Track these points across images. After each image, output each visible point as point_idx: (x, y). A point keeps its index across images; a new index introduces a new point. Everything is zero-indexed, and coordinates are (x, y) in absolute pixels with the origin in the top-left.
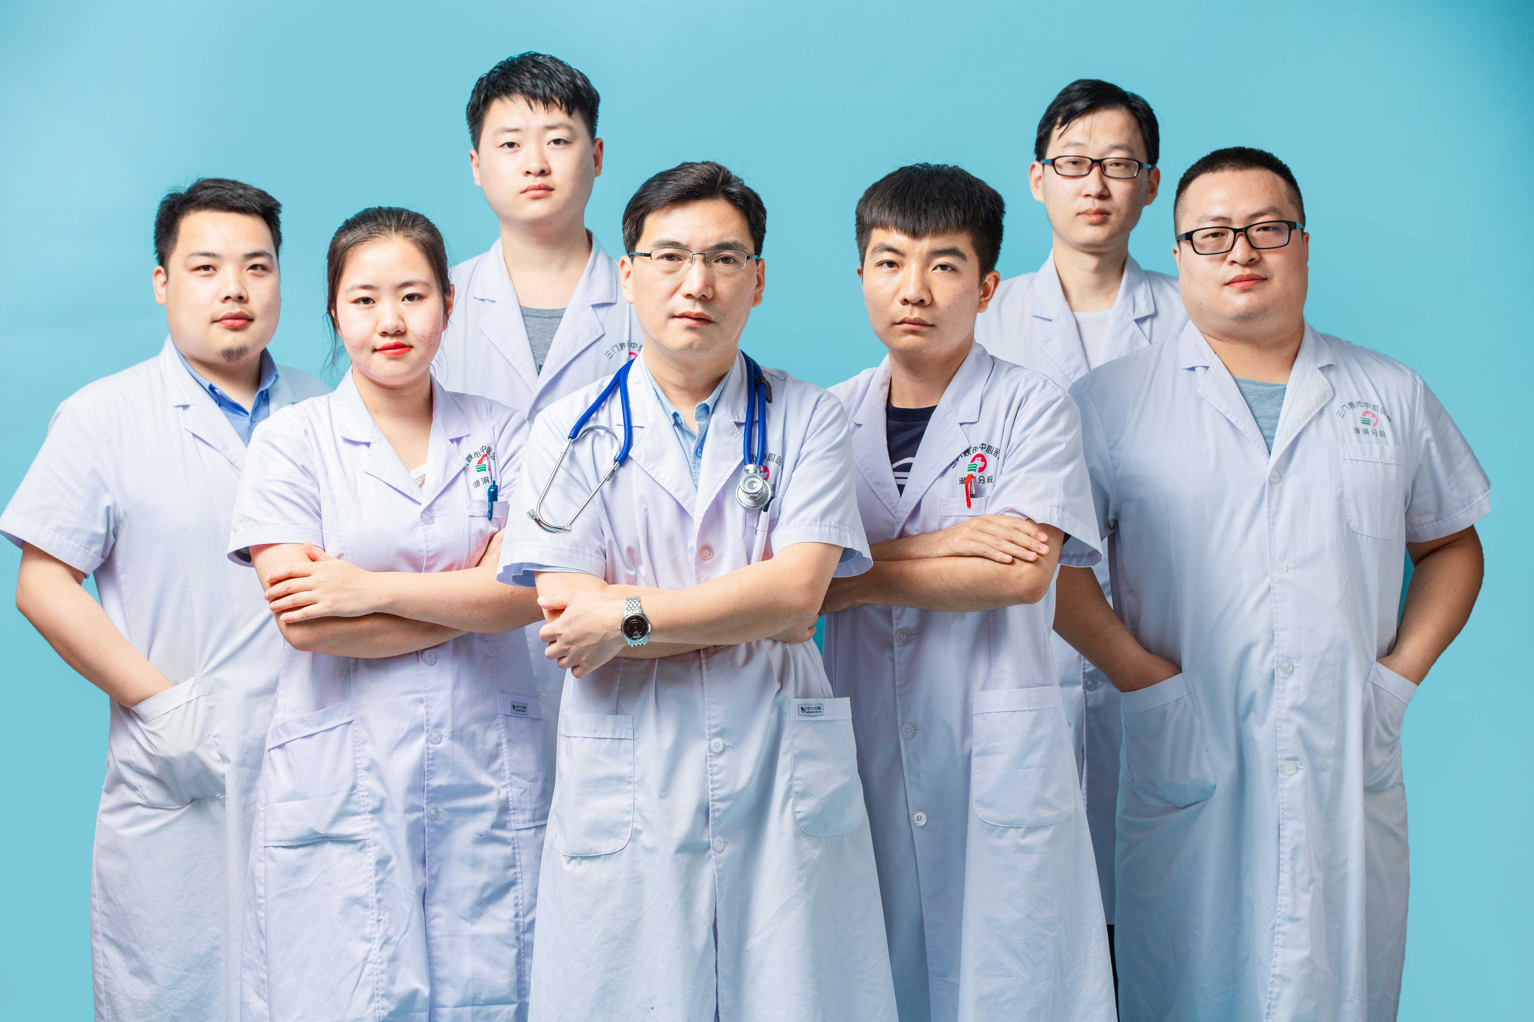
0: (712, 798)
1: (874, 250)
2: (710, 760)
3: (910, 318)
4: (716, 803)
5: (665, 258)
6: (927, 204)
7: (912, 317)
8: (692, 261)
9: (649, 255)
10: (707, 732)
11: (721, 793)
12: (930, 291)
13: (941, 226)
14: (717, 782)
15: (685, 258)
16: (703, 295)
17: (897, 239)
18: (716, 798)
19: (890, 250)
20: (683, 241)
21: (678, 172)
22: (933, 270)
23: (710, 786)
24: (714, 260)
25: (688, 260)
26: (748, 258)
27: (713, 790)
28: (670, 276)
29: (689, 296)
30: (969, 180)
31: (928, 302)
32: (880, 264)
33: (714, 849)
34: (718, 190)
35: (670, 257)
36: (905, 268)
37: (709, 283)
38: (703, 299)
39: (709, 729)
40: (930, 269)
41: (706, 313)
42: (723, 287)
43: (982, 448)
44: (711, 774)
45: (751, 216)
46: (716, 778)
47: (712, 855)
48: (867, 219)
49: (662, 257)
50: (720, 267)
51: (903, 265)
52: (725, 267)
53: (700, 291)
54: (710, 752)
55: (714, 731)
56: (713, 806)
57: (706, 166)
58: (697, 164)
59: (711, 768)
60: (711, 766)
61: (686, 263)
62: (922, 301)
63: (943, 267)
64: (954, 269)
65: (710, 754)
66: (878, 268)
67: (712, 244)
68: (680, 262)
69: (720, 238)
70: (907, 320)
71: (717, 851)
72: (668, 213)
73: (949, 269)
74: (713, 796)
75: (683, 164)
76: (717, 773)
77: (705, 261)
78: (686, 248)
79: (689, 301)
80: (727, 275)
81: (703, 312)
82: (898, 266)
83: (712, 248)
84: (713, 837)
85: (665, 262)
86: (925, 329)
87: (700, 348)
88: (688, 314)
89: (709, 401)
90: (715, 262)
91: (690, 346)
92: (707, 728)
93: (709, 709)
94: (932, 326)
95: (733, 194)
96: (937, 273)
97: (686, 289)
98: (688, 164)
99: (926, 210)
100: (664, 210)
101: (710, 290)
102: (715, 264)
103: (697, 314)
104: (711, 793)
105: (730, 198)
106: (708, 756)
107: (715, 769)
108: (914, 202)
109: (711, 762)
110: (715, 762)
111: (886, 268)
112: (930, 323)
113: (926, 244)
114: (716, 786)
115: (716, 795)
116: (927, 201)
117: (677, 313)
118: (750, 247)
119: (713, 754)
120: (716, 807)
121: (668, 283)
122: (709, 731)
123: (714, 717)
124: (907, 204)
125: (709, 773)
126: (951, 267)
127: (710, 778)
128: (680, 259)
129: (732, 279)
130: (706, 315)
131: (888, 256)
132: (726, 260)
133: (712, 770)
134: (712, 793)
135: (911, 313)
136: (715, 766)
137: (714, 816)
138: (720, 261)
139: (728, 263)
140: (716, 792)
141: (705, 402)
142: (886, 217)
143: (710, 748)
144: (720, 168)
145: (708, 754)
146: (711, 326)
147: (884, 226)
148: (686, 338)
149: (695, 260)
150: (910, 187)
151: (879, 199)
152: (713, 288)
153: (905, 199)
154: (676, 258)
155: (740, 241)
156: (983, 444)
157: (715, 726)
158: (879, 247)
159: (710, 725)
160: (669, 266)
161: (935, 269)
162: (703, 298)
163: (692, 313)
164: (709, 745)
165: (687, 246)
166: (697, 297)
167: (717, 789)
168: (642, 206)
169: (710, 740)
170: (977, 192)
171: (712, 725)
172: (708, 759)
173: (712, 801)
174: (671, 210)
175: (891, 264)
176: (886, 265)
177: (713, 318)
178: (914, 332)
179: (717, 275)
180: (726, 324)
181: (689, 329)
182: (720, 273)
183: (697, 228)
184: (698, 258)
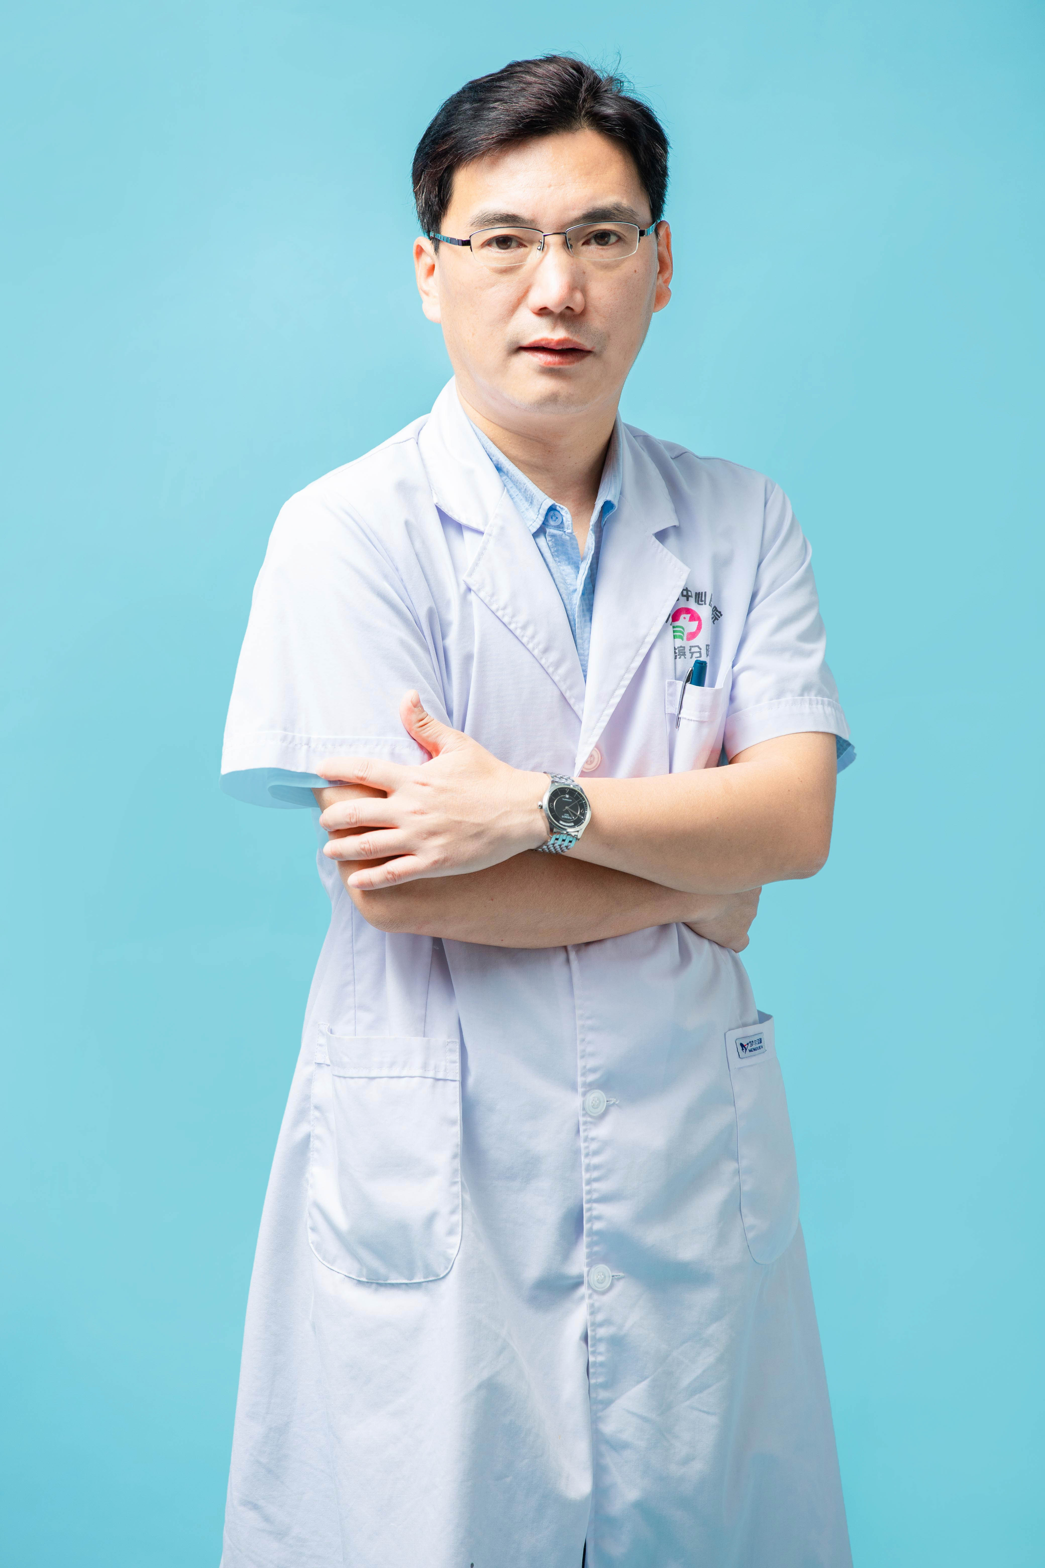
0: (589, 1197)
2: (585, 1130)
4: (595, 1205)
5: (495, 244)
8: (543, 247)
9: (467, 243)
10: (580, 1080)
11: (603, 1187)
14: (596, 1167)
15: (532, 242)
16: (568, 308)
18: (595, 1196)
20: (524, 212)
21: (504, 83)
23: (585, 1176)
24: (582, 242)
25: (537, 246)
26: (642, 233)
27: (589, 1183)
28: (506, 278)
29: (543, 312)
33: (590, 1287)
34: (581, 111)
35: (503, 242)
37: (577, 284)
38: (567, 315)
39: (583, 1075)
41: (575, 338)
42: (601, 288)
44: (587, 1155)
45: (642, 155)
46: (596, 1160)
47: (587, 1296)
49: (488, 243)
50: (593, 253)
52: (603, 253)
53: (562, 301)
54: (584, 1115)
55: (591, 1078)
56: (589, 1209)
57: (552, 68)
58: (535, 63)
59: (586, 1144)
60: (586, 1139)
61: (533, 254)
65: (584, 1119)
67: (577, 213)
68: (522, 250)
69: (590, 201)
71: (595, 1291)
72: (494, 163)
74: (589, 1192)
75: (511, 66)
76: (596, 1153)
77: (567, 245)
78: (530, 225)
79: (545, 321)
80: (607, 267)
81: (571, 337)
83: (577, 221)
84: (590, 1265)
85: (494, 252)
87: (570, 401)
88: (543, 343)
90: (583, 244)
91: (552, 399)
92: (579, 1073)
93: (583, 1040)
95: (606, 118)
97: (537, 298)
98: (519, 64)
100: (486, 159)
101: (578, 296)
102: (584, 249)
103: (559, 342)
104: (585, 1188)
105: (600, 123)
106: (581, 1123)
107: (594, 1146)
109: (586, 1134)
110: (593, 1133)
114: (595, 1174)
115: (595, 1190)
117: (526, 342)
118: (644, 212)
119: (589, 1119)
120: (595, 1213)
122: (583, 1079)
123: (592, 1055)
125: (583, 1152)
127: (584, 1161)
128: (521, 246)
129: (617, 274)
130: (575, 343)
132: (602, 238)
133: (587, 1147)
134: (588, 1188)
136: (593, 1139)
137: (591, 1228)
138: (593, 241)
139: (606, 244)
140: (595, 1185)
143: (584, 1109)
144: (578, 68)
145: (582, 1119)
146: (588, 361)
148: (546, 385)
149: (548, 246)
152: (584, 292)
154: (514, 244)
155: (625, 203)
157: (593, 1070)
159: (585, 1067)
160: (503, 259)
162: (569, 312)
163: (549, 341)
164: (584, 1103)
165: (533, 221)
166: (557, 311)
167: (596, 1180)
168: (445, 153)
169: (584, 1094)
171: (588, 1067)
172: (582, 1128)
173: (589, 1201)
174: (498, 158)
177: (588, 346)
179: (590, 268)
180: (612, 353)
181: (549, 371)
182: (594, 264)
183: (550, 186)
184: (554, 241)
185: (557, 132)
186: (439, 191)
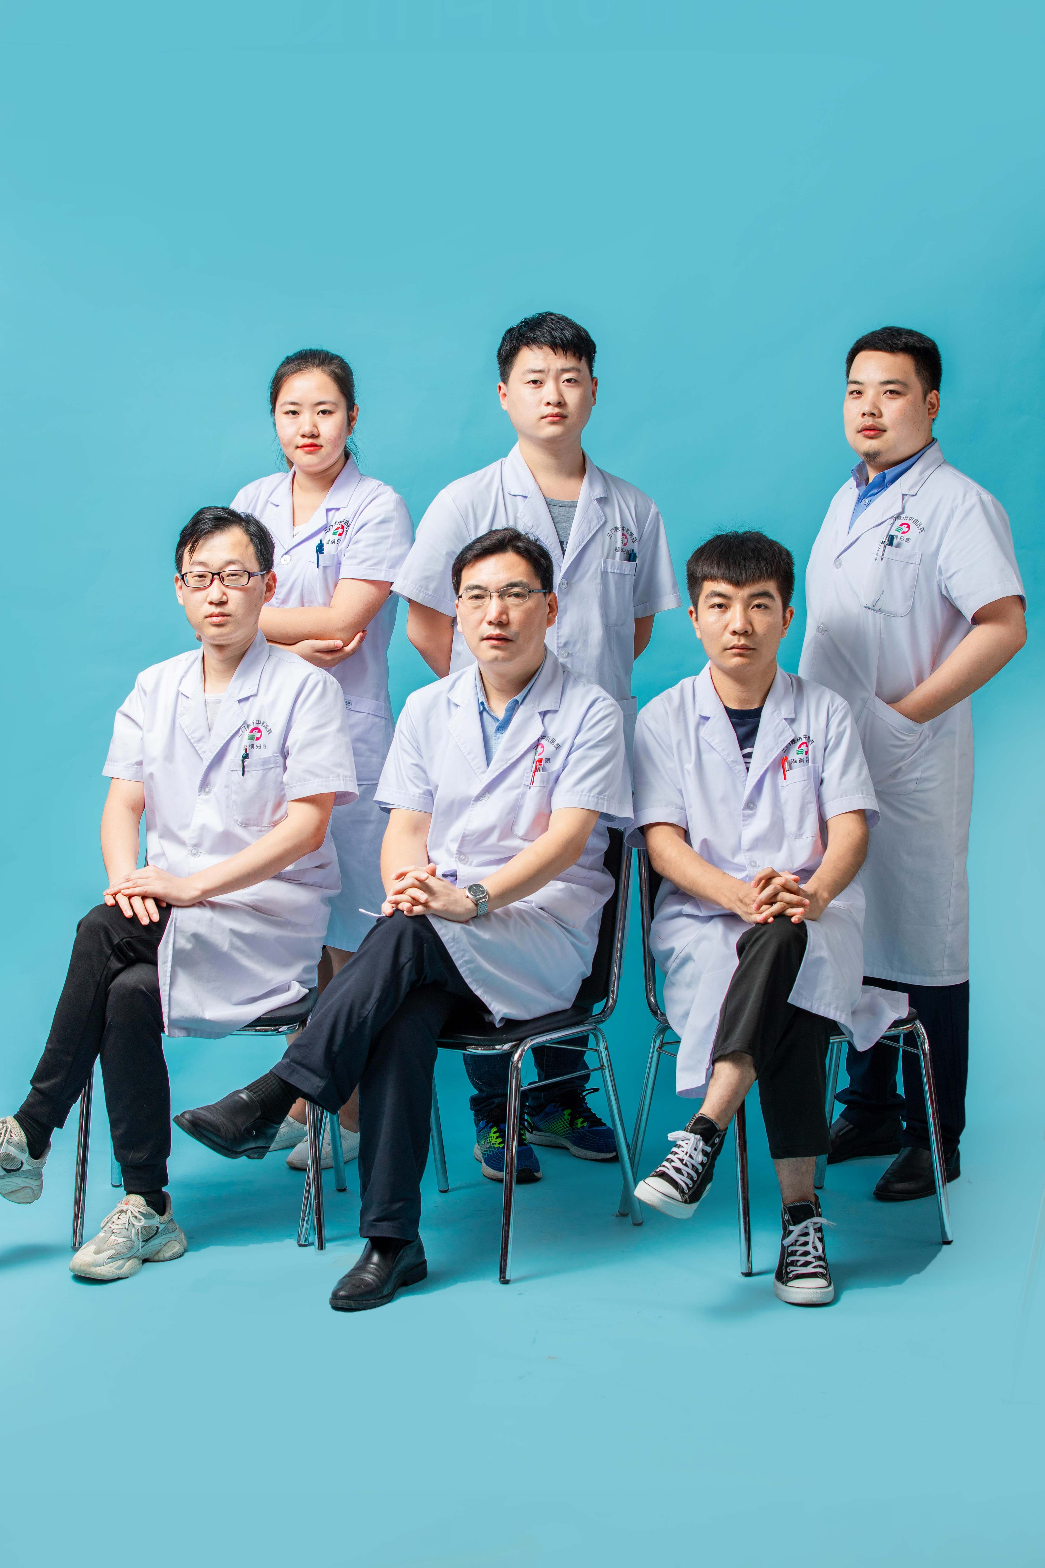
1: (707, 596)
3: (738, 645)
6: (745, 562)
7: (740, 644)
9: (468, 597)
12: (751, 624)
13: (756, 576)
15: (487, 596)
16: (500, 621)
17: (724, 587)
19: (720, 595)
20: (483, 584)
22: (752, 609)
24: (506, 596)
25: (489, 597)
28: (478, 610)
29: (490, 623)
30: (770, 542)
31: (750, 632)
32: (713, 606)
34: (511, 546)
35: (477, 597)
36: (732, 609)
37: (504, 611)
38: (500, 624)
40: (750, 608)
41: (503, 633)
42: (515, 615)
43: (805, 738)
48: (699, 574)
49: (474, 597)
50: (510, 601)
51: (730, 607)
52: (517, 600)
53: (496, 618)
61: (487, 599)
62: (746, 632)
63: (758, 606)
64: (766, 607)
66: (711, 609)
67: (504, 584)
69: (508, 580)
70: (736, 646)
72: (473, 566)
73: (763, 607)
77: (501, 596)
79: (492, 627)
80: (517, 606)
82: (726, 608)
83: (505, 587)
85: (475, 601)
86: (749, 652)
87: (504, 660)
88: (491, 636)
89: (519, 697)
90: (508, 597)
91: (499, 659)
94: (753, 649)
95: (518, 547)
96: (754, 611)
97: (489, 618)
99: (745, 566)
101: (504, 617)
102: (508, 598)
103: (497, 635)
105: (518, 551)
108: (735, 560)
111: (716, 610)
112: (752, 647)
113: (746, 592)
116: (744, 559)
117: (486, 636)
121: (478, 614)
124: (730, 563)
126: (764, 606)
128: (483, 598)
129: (521, 608)
130: (503, 635)
131: (718, 600)
132: (517, 595)
135: (739, 641)
138: (511, 595)
139: (519, 597)
141: (516, 697)
142: (715, 571)
146: (510, 643)
147: (713, 578)
148: (496, 654)
149: (492, 597)
150: (730, 549)
151: (707, 561)
152: (507, 615)
153: (728, 559)
154: (481, 597)
155: (525, 580)
156: (805, 735)
158: (711, 594)
160: (478, 603)
161: (753, 608)
163: (494, 635)
165: (486, 588)
166: (497, 622)
170: (777, 549)
175: (720, 606)
176: (716, 607)
177: (510, 637)
178: (740, 655)
179: (510, 606)
180: (520, 641)
181: (495, 647)
182: (512, 604)
183: (493, 574)
184: (495, 595)
185: (499, 553)
186: (457, 578)
